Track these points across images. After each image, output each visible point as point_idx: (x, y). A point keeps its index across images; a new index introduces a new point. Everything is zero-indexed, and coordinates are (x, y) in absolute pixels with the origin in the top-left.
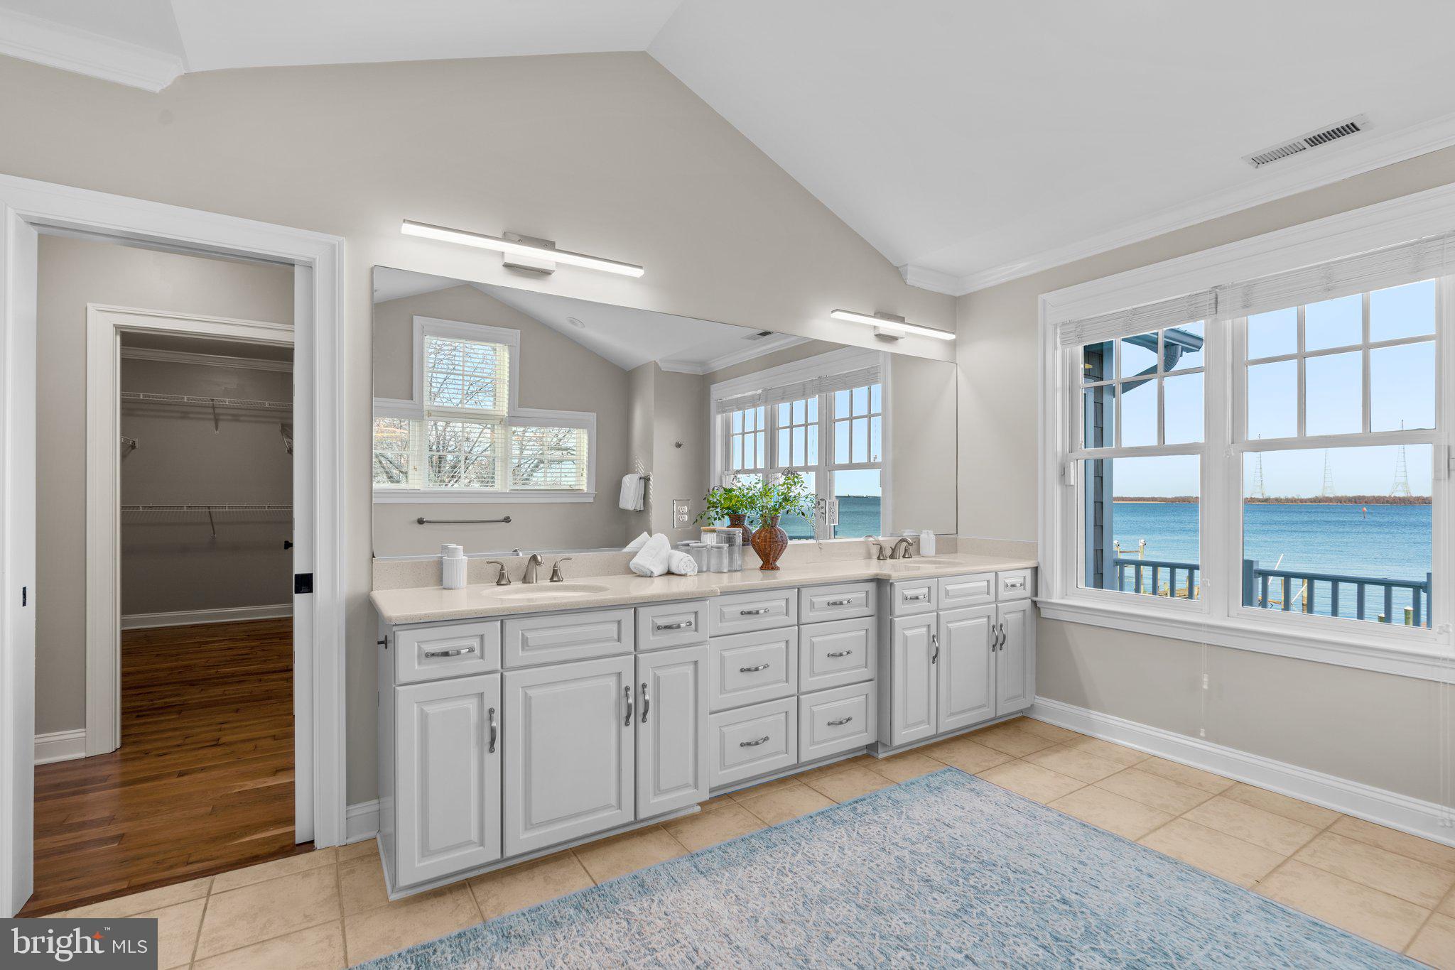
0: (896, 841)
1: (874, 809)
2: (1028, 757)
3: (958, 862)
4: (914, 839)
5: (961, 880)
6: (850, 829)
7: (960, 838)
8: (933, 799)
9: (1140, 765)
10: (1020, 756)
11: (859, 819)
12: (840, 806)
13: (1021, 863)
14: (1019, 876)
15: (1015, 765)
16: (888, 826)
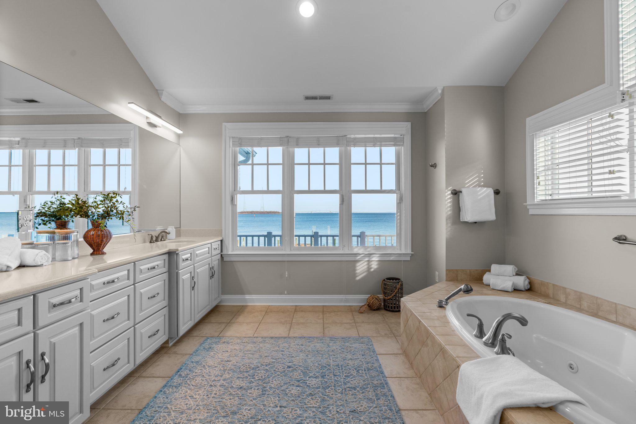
0: (213, 379)
1: (190, 370)
2: (232, 321)
3: (245, 374)
4: (220, 374)
5: (253, 380)
6: (187, 386)
7: (237, 364)
8: (212, 353)
9: (268, 311)
10: (229, 322)
11: (187, 379)
12: (172, 378)
13: (266, 362)
14: (269, 367)
15: (230, 326)
16: (204, 374)
